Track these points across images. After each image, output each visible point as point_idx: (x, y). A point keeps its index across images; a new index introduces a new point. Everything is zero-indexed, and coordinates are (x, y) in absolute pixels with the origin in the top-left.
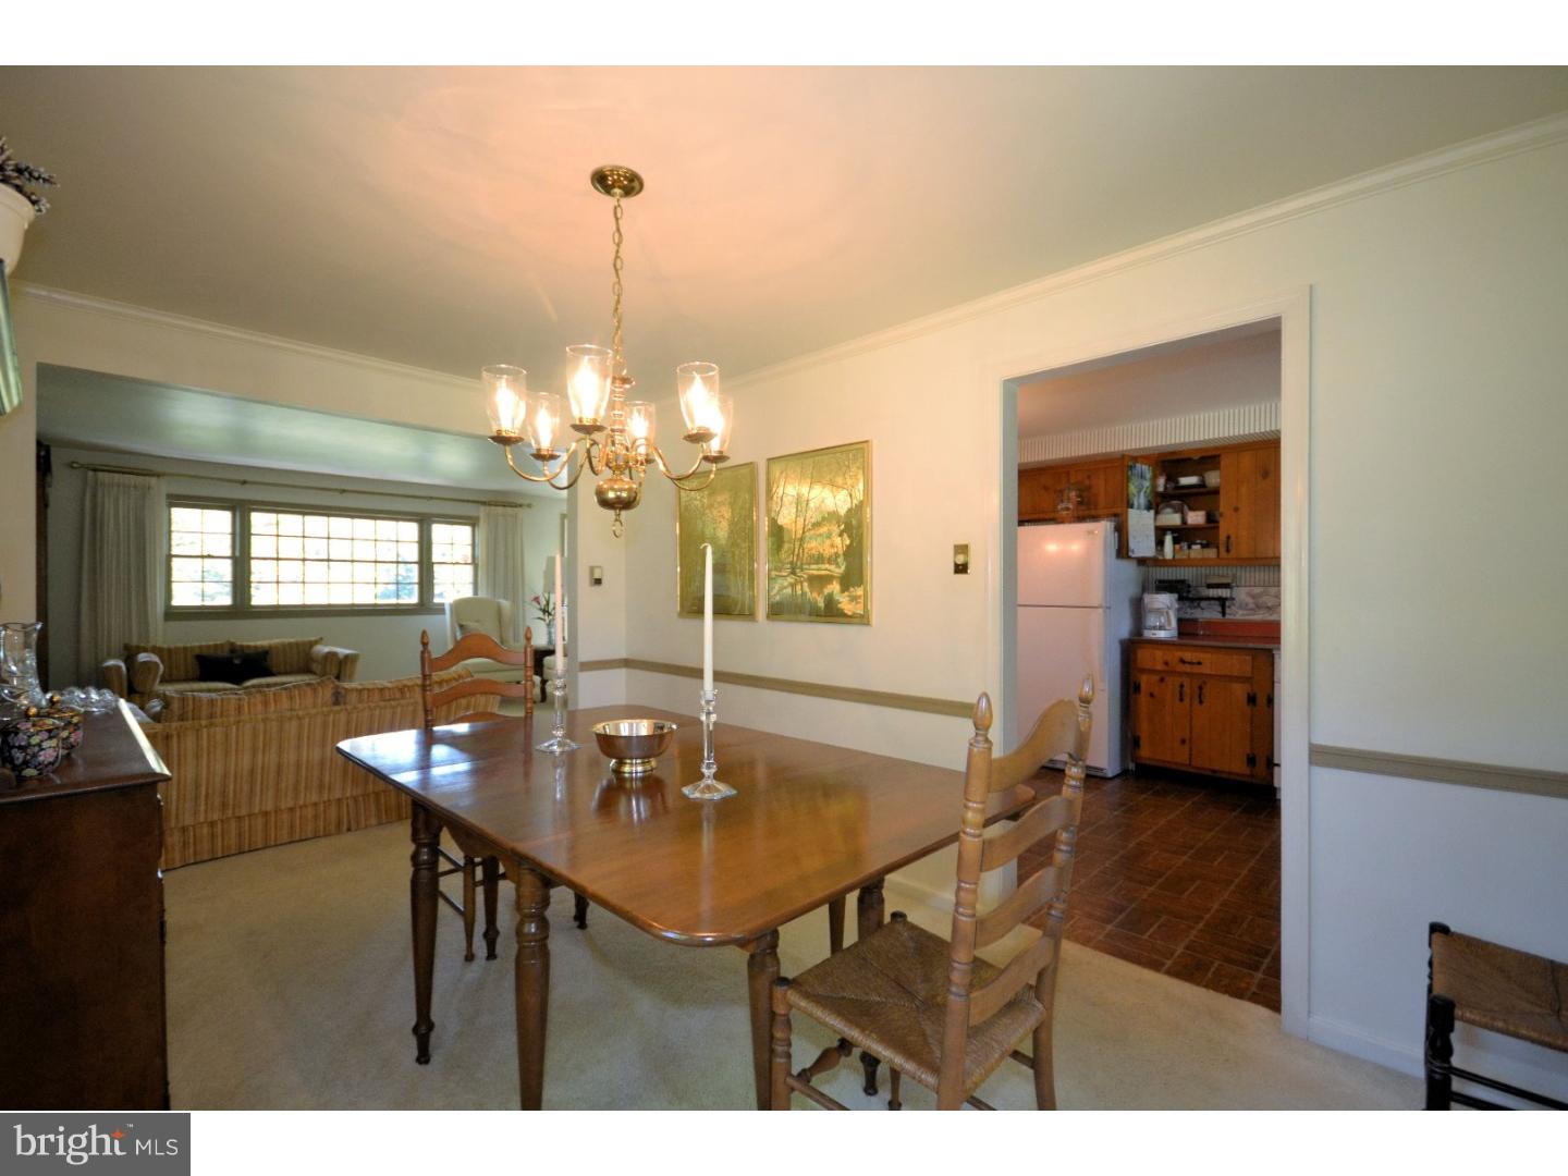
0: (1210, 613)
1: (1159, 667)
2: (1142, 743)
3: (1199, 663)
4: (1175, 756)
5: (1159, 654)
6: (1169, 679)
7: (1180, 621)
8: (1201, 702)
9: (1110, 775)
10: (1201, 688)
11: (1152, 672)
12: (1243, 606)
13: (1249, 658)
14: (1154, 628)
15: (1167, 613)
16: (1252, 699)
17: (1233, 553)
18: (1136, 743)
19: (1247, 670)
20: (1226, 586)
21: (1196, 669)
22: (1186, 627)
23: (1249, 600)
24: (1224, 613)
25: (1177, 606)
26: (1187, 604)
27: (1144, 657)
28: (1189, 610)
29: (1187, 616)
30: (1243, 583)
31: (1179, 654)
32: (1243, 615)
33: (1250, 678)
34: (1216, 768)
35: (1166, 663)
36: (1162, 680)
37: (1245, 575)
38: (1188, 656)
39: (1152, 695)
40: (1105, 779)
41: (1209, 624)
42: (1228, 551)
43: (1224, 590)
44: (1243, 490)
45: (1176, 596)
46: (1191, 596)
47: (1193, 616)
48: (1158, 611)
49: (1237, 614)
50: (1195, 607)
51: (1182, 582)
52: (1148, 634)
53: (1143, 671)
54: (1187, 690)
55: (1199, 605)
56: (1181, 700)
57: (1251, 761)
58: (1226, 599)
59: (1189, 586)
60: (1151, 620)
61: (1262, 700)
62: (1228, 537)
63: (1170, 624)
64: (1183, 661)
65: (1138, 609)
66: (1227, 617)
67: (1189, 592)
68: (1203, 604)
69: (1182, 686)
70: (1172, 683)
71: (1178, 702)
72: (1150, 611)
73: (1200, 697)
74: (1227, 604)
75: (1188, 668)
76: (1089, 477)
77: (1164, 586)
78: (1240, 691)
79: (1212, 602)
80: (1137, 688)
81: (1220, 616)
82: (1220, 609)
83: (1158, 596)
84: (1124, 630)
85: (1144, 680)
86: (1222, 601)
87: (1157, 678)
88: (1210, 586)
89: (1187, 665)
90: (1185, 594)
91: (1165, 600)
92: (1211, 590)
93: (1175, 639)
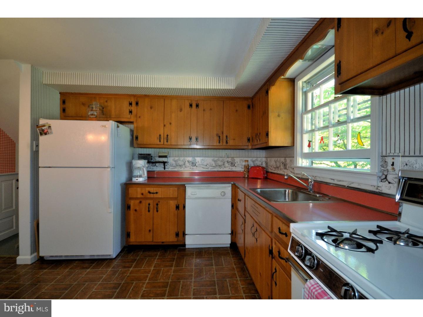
0: (159, 168)
1: (139, 196)
2: (131, 234)
3: (157, 193)
4: (146, 238)
5: (139, 190)
6: (143, 202)
7: (148, 172)
8: (157, 211)
9: (114, 257)
10: (157, 205)
11: (136, 198)
12: (172, 165)
13: (176, 189)
14: (137, 177)
15: (143, 169)
16: (177, 207)
17: (169, 143)
18: (128, 235)
19: (176, 195)
20: (166, 157)
21: (155, 196)
22: (151, 176)
23: (174, 163)
24: (165, 168)
25: (147, 166)
26: (151, 164)
27: (132, 191)
28: (152, 167)
29: (151, 170)
30: (171, 156)
31: (148, 189)
32: (171, 169)
33: (177, 198)
34: (163, 241)
35: (142, 194)
36: (141, 202)
37: (172, 152)
38: (152, 190)
39: (136, 210)
40: (111, 260)
41: (159, 173)
42: (167, 141)
43: (165, 158)
44: (173, 115)
45: (146, 161)
46: (152, 161)
47: (153, 170)
48: (139, 168)
49: (169, 168)
50: (154, 166)
51: (149, 155)
52: (134, 180)
53: (131, 199)
54: (151, 206)
55: (155, 165)
56: (149, 211)
57: (177, 235)
58: (166, 162)
59: (152, 157)
60: (136, 173)
61: (181, 207)
62: (167, 136)
63: (144, 174)
64: (149, 192)
65: (130, 168)
66: (166, 169)
67: (152, 159)
68: (157, 164)
69: (149, 204)
70: (145, 203)
71: (147, 212)
72: (135, 169)
73: (157, 209)
74: (166, 164)
75: (152, 196)
76: (106, 101)
77: (142, 157)
78: (173, 204)
79: (160, 164)
80: (129, 207)
81: (163, 169)
82: (163, 166)
83: (139, 161)
84: (123, 178)
85: (132, 203)
86: (164, 163)
87: (138, 201)
88: (160, 157)
89: (152, 195)
90: (150, 160)
91: (141, 163)
92: (160, 158)
93: (146, 182)
